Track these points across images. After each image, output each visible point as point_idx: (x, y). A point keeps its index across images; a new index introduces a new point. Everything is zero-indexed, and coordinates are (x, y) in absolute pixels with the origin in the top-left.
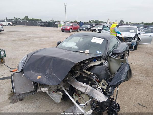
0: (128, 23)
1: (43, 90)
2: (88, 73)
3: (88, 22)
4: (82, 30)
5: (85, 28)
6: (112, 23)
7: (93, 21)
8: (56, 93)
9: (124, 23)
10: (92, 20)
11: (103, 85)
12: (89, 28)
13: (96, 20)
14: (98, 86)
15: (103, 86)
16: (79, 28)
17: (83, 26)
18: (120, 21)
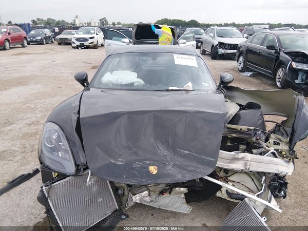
0: (116, 24)
1: (137, 198)
2: (241, 129)
3: (31, 23)
4: (34, 42)
5: (39, 38)
6: (85, 23)
7: (42, 20)
8: (170, 193)
9: (108, 24)
10: (38, 19)
11: (276, 143)
12: (49, 37)
13: (49, 19)
14: (267, 148)
15: (277, 145)
16: (25, 38)
17: (32, 32)
18: (100, 20)
